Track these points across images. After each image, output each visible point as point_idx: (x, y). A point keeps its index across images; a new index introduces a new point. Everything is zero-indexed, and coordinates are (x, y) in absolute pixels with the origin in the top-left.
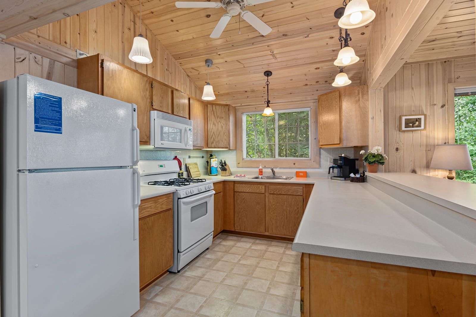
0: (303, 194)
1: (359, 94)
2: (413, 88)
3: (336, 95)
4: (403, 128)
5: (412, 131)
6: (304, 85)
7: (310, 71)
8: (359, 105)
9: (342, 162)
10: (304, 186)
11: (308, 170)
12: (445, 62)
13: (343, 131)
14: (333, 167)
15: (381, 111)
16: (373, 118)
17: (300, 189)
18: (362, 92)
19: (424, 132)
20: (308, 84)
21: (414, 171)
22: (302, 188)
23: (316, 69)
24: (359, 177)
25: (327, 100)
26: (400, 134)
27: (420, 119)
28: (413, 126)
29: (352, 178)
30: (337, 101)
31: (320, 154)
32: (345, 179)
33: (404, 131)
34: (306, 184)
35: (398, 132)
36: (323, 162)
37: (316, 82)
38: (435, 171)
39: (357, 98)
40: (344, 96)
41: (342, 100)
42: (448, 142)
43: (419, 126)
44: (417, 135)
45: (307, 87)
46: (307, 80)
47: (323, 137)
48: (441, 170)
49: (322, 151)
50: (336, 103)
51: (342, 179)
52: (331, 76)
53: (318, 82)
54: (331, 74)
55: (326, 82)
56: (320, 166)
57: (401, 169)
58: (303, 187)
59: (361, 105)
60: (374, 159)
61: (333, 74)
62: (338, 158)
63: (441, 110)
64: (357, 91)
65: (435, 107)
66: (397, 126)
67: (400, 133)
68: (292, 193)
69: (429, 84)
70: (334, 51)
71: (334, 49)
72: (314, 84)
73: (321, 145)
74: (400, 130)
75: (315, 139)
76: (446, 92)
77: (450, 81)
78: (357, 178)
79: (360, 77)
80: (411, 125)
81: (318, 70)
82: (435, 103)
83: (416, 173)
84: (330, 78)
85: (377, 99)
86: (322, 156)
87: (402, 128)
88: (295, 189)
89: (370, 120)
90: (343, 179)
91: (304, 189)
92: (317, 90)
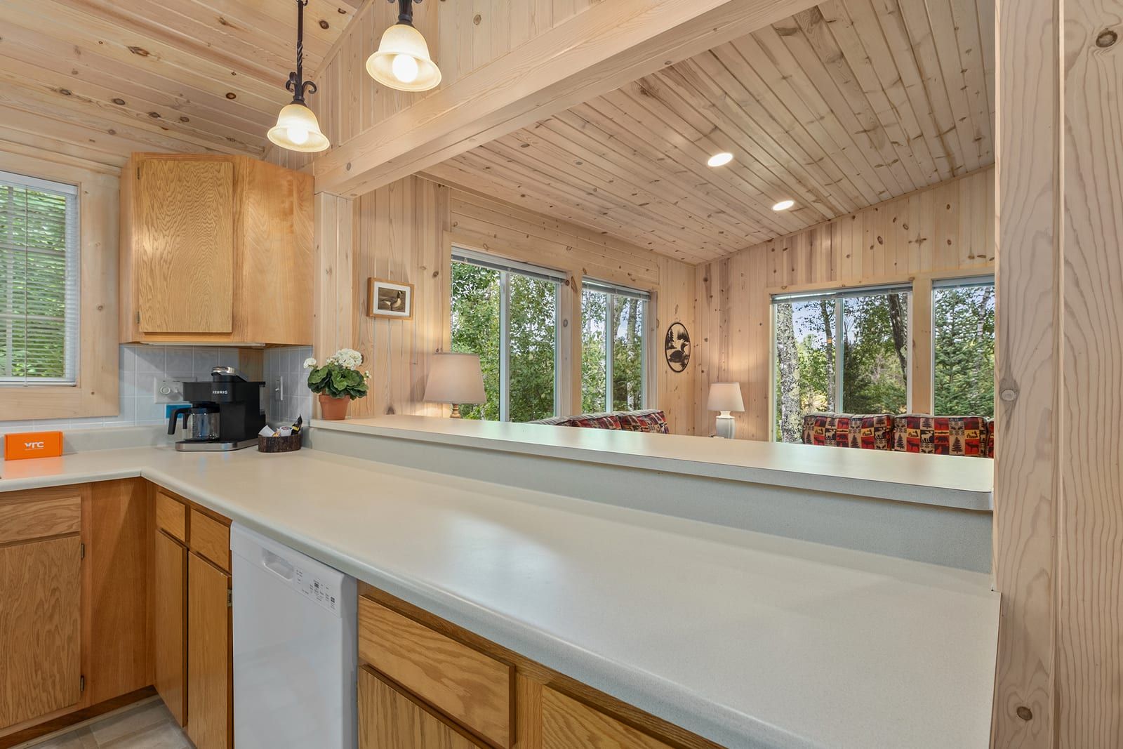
0: (82, 526)
1: (290, 193)
2: (391, 222)
3: (222, 171)
4: (376, 311)
5: (389, 318)
6: (55, 91)
7: (104, 46)
8: (292, 226)
9: (226, 392)
10: (88, 493)
11: (66, 428)
12: (440, 185)
13: (246, 294)
14: (185, 412)
15: (347, 257)
16: (331, 270)
17: (67, 508)
18: (299, 192)
19: (408, 323)
20: (75, 92)
21: (391, 411)
22: (78, 500)
23: (135, 50)
24: (290, 437)
25: (180, 180)
26: (367, 323)
27: (403, 293)
28: (392, 308)
29: (268, 439)
30: (222, 191)
31: (120, 365)
32: (235, 445)
33: (376, 317)
34: (94, 485)
35: (364, 317)
36: (131, 392)
37: (115, 101)
38: (424, 408)
39: (287, 205)
40: (249, 184)
41: (242, 194)
42: (441, 349)
43: (402, 309)
44: (396, 326)
45: (64, 100)
46: (75, 73)
47: (158, 306)
48: (431, 405)
49: (128, 353)
50: (221, 201)
51: (223, 446)
52: (180, 106)
53: (123, 103)
54: (181, 95)
55: (154, 115)
56: (118, 408)
57: (369, 407)
58: (83, 500)
59: (296, 227)
60: (345, 383)
61: (188, 102)
62: (210, 379)
63: (432, 281)
64: (285, 183)
65: (425, 272)
66: (361, 301)
67: (368, 318)
68: (18, 533)
69: (416, 221)
70: (224, 23)
71: (228, 17)
72: (103, 102)
73: (147, 334)
74: (368, 312)
75: (101, 308)
76: (440, 248)
77: (445, 229)
78: (285, 438)
79: (264, 148)
80: (389, 303)
81: (136, 58)
82: (424, 265)
83: (394, 413)
84: (173, 107)
85: (340, 222)
86: (127, 373)
87: (373, 311)
88: (35, 512)
89: (323, 277)
90: (230, 445)
91: (88, 504)
92: (112, 132)
